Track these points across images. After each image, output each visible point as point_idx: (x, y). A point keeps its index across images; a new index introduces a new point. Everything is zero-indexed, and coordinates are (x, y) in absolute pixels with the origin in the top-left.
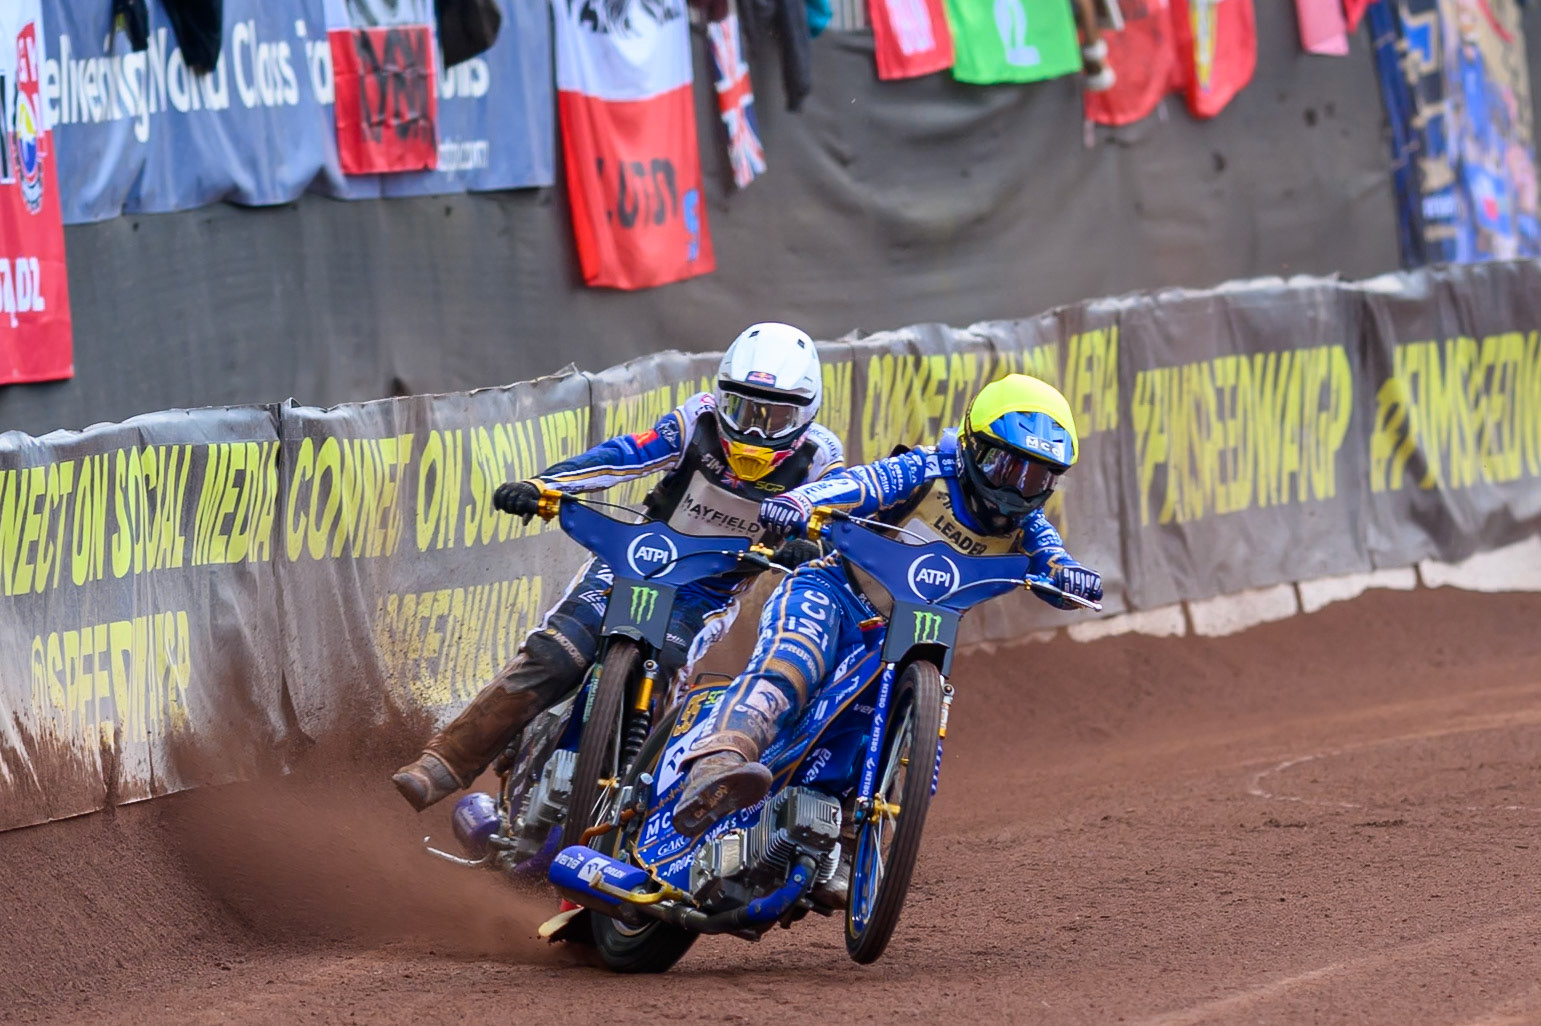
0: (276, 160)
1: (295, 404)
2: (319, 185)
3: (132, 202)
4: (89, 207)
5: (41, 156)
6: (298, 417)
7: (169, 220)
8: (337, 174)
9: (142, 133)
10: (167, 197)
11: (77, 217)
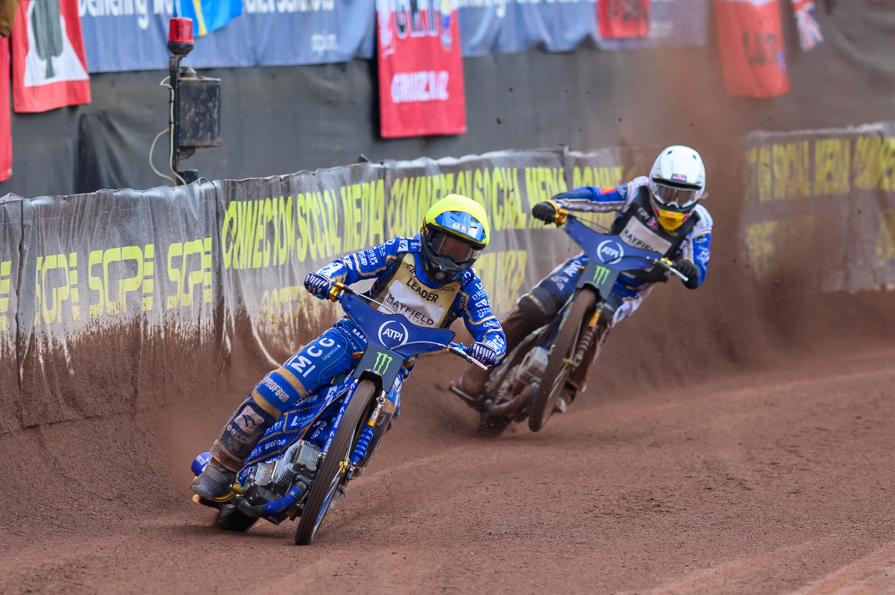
0: (564, 28)
1: (570, 150)
2: (587, 42)
3: (494, 46)
4: (474, 48)
5: (452, 22)
6: (570, 157)
7: (512, 57)
8: (597, 36)
9: (501, 13)
10: (511, 45)
11: (467, 53)
